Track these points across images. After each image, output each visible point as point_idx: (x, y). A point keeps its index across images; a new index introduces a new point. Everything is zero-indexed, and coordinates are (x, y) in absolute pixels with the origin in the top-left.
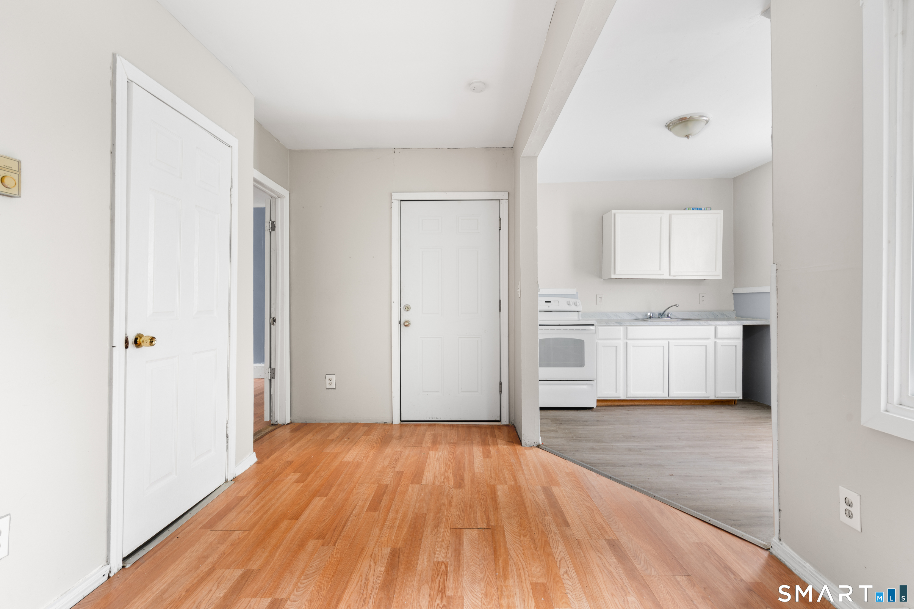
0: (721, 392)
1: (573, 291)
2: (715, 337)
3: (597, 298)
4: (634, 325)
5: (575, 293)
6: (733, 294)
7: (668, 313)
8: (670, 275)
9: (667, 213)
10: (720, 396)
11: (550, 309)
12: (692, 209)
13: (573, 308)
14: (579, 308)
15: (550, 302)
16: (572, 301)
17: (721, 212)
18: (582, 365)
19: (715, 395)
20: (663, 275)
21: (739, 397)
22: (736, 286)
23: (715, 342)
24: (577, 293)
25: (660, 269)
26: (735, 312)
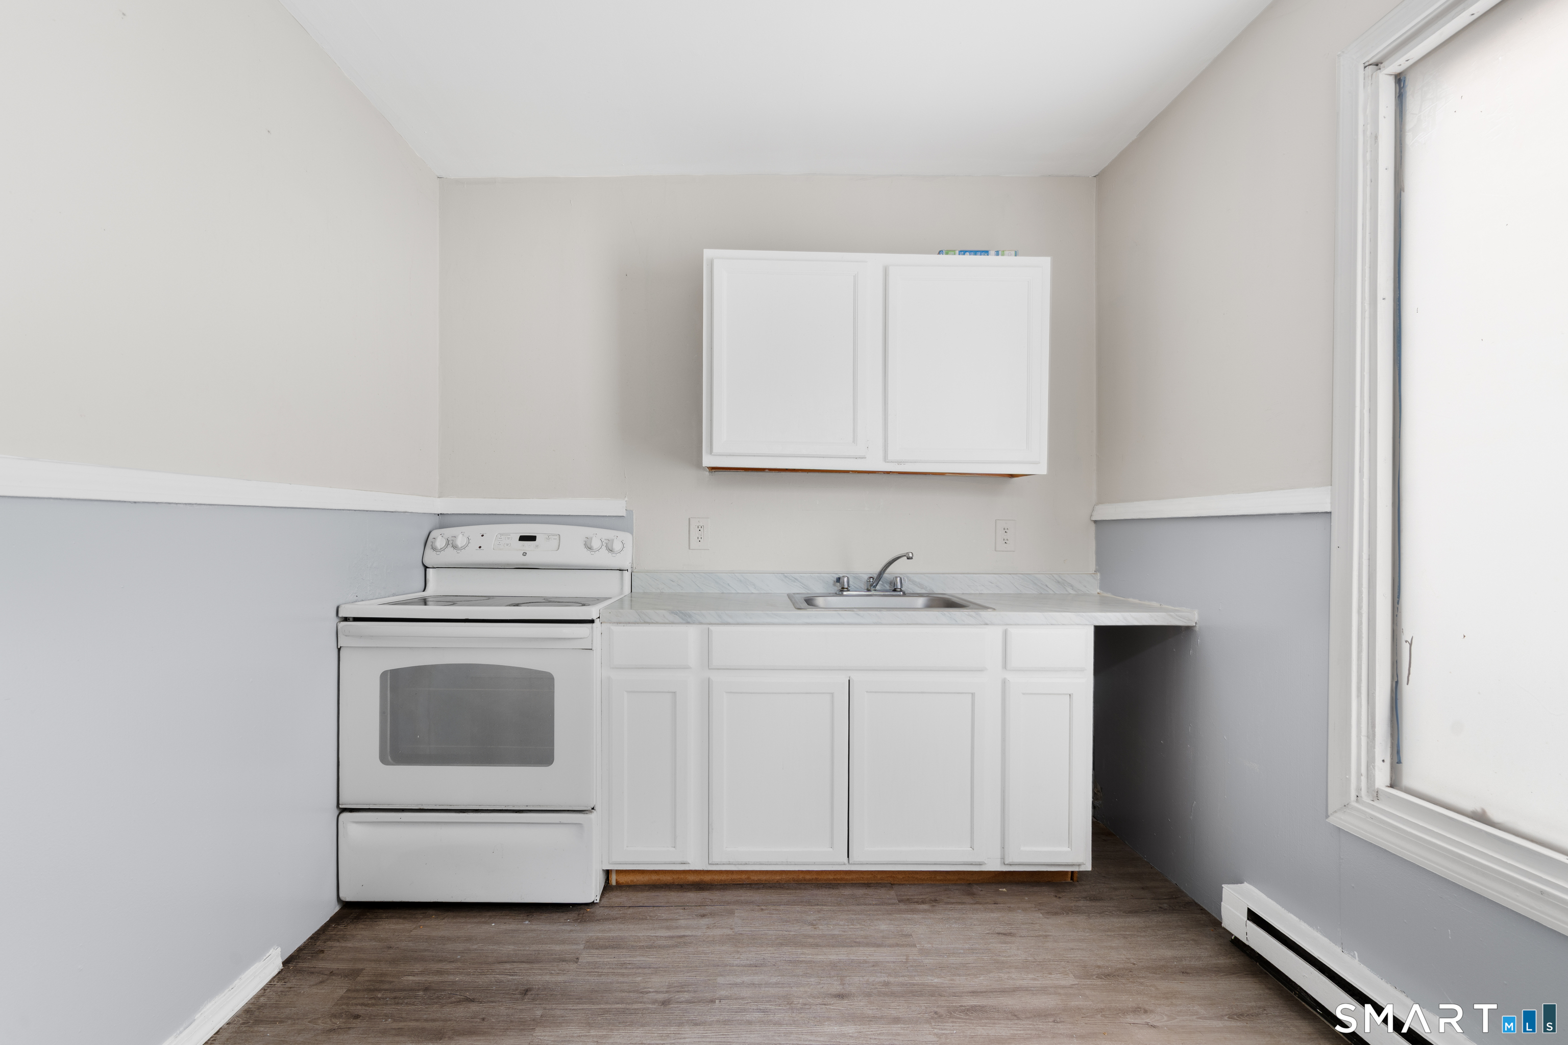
0: (1023, 848)
1: (614, 507)
2: (1005, 666)
3: (691, 527)
4: (730, 621)
5: (624, 514)
6: (1095, 522)
7: (896, 577)
8: (885, 459)
9: (873, 262)
10: (1017, 860)
11: (530, 559)
12: (957, 252)
13: (602, 558)
14: (624, 560)
15: (532, 538)
16: (598, 535)
17: (1045, 262)
18: (544, 757)
19: (1003, 858)
20: (864, 458)
21: (1079, 865)
22: (1100, 502)
23: (1004, 682)
24: (630, 512)
25: (854, 441)
26: (1099, 578)
